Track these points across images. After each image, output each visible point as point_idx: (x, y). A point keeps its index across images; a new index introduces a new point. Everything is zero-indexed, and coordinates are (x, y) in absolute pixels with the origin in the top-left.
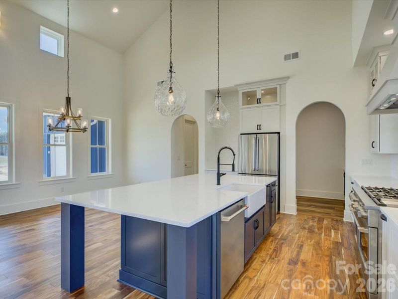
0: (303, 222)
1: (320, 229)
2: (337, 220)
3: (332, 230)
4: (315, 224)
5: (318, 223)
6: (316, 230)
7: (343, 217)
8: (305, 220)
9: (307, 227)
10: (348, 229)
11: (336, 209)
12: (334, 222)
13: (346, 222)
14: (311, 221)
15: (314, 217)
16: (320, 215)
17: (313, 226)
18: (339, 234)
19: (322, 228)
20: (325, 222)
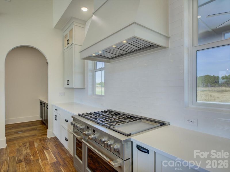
0: (16, 154)
1: (34, 154)
2: (43, 139)
3: (45, 151)
4: (29, 151)
5: (31, 149)
6: (32, 157)
7: (47, 134)
8: (18, 149)
9: (22, 158)
10: (54, 145)
11: (38, 129)
12: (42, 142)
13: (50, 138)
14: (23, 149)
15: (24, 143)
16: (29, 139)
17: (27, 153)
18: (52, 153)
19: (36, 152)
20: (36, 145)
